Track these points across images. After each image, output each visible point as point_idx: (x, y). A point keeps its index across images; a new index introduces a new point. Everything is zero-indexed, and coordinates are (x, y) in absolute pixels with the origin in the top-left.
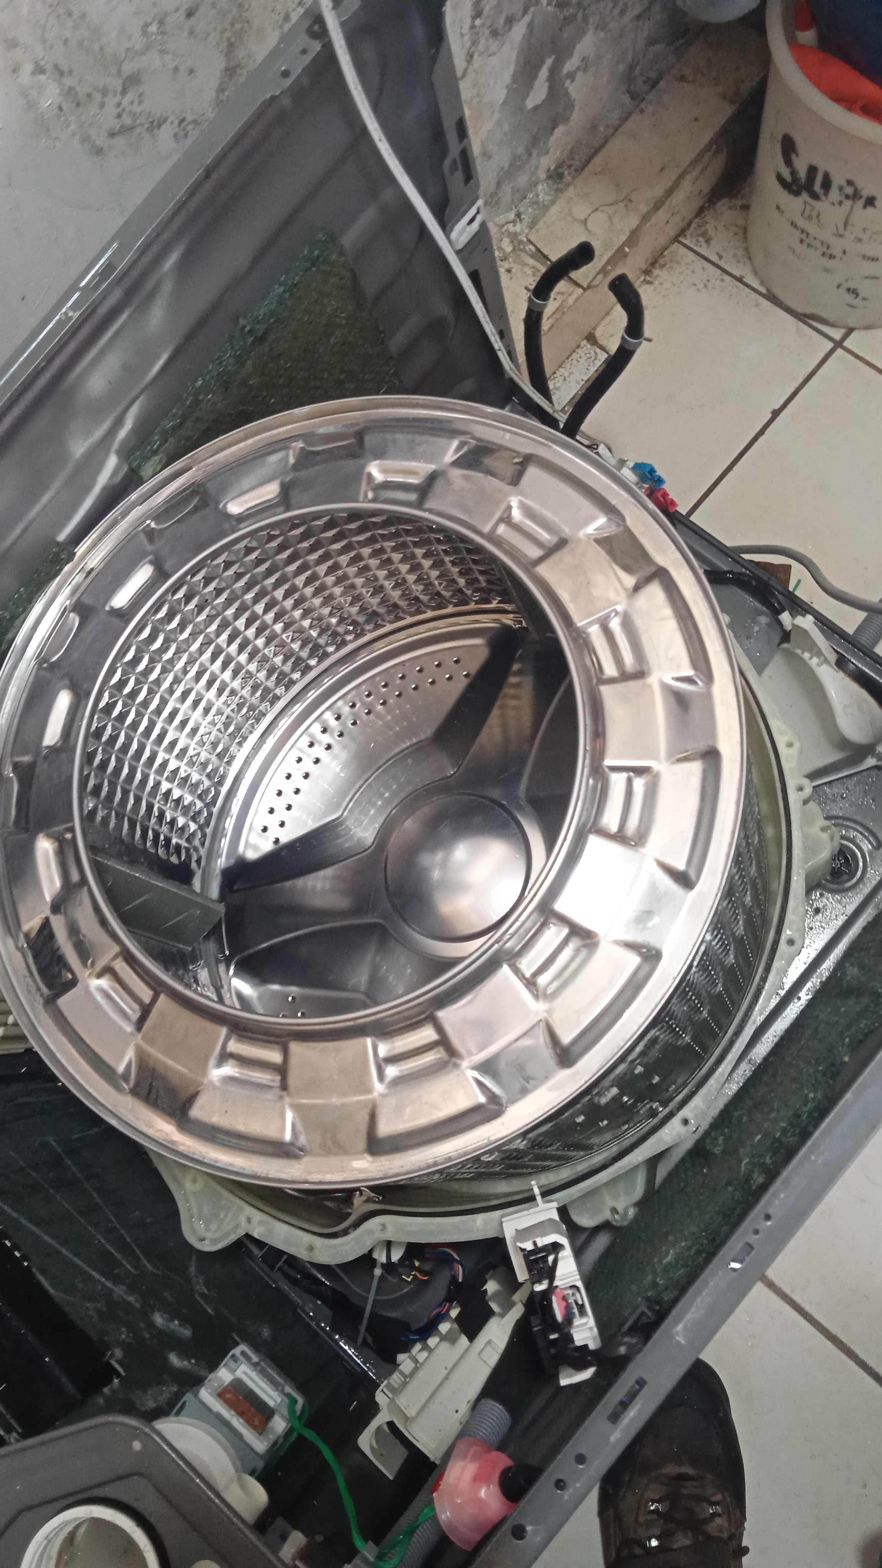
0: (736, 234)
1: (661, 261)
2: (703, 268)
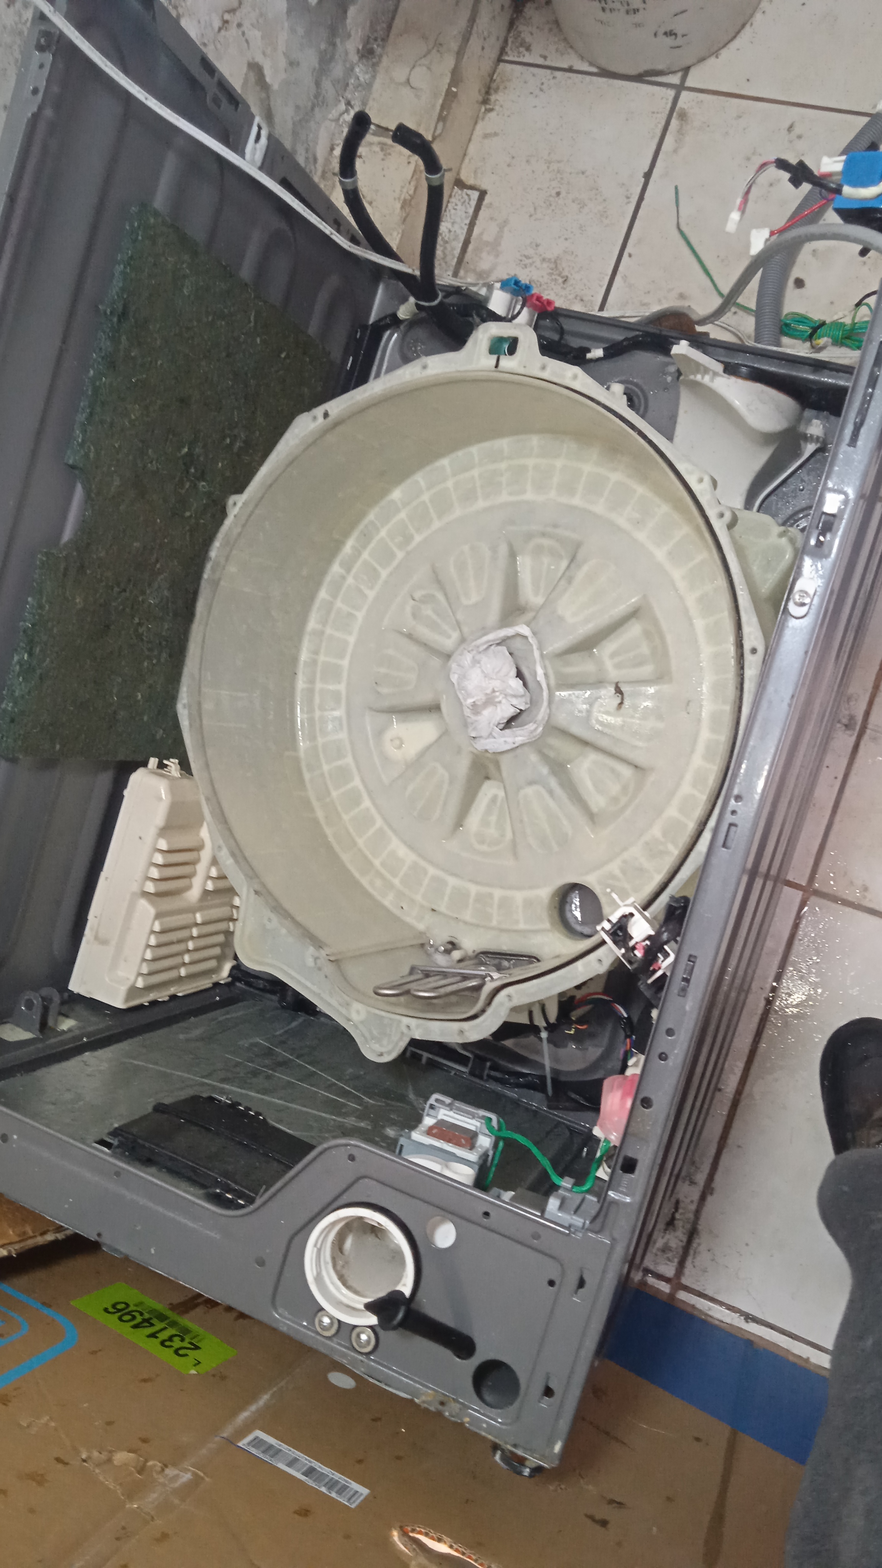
0: (550, 30)
1: (494, 85)
2: (534, 75)
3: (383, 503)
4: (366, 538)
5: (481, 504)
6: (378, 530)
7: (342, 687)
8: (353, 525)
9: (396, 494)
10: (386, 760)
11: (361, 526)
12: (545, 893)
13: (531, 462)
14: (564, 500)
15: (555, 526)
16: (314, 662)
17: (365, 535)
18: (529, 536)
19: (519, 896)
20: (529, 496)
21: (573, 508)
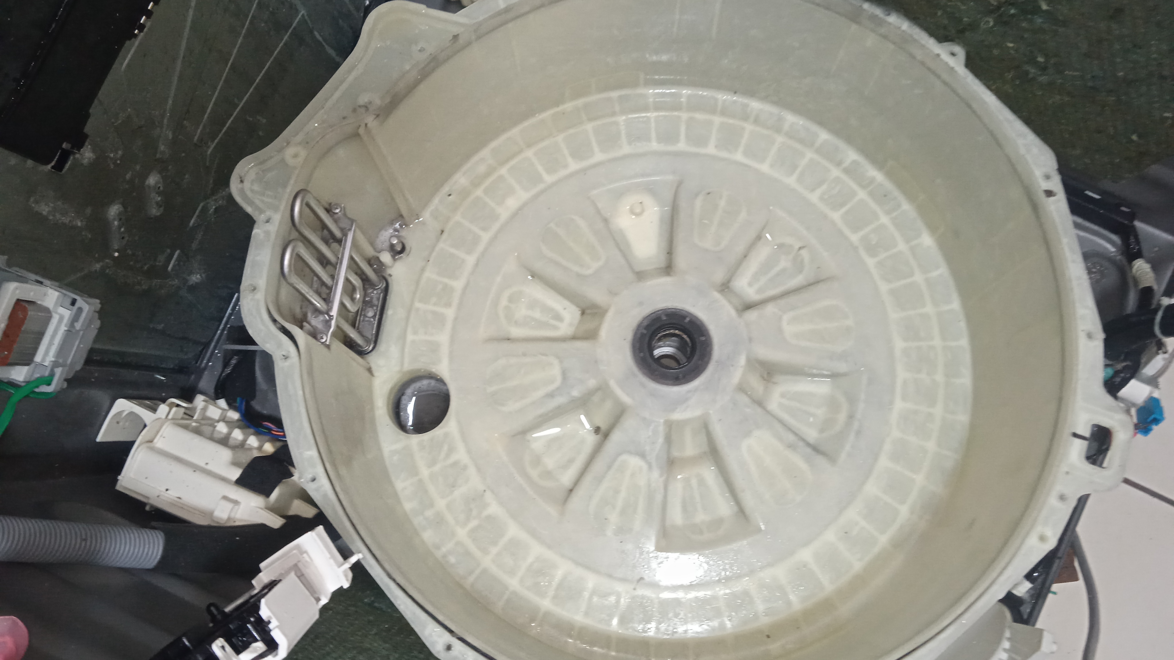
3: (920, 224)
4: (882, 198)
5: (899, 344)
6: (888, 213)
7: (711, 149)
8: (900, 185)
9: (927, 240)
10: (619, 194)
11: (896, 193)
12: (443, 370)
13: (938, 411)
14: (888, 447)
15: (858, 433)
16: (745, 118)
17: (885, 196)
18: (852, 400)
19: (443, 338)
20: (899, 405)
21: (876, 457)
